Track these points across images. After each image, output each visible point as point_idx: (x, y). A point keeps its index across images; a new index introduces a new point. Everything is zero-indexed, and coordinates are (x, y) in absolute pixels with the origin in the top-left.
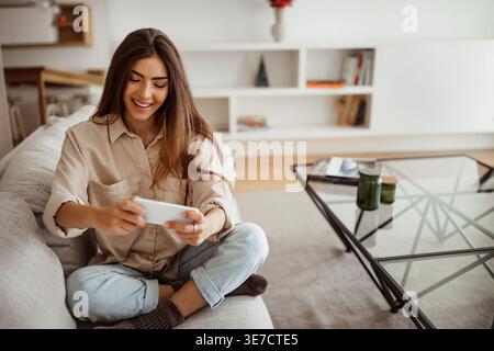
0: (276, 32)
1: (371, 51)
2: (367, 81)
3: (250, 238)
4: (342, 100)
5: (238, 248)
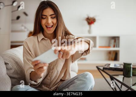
2: (118, 46)
4: (110, 52)
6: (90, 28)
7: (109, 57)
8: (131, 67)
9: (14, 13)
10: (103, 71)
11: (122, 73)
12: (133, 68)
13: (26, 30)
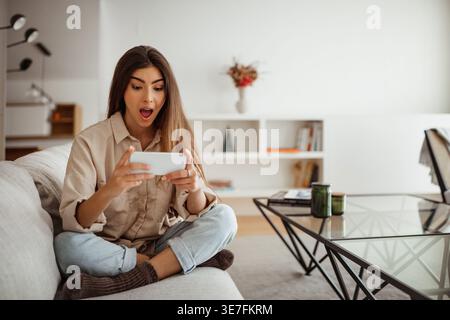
0: (240, 107)
1: (320, 122)
2: (318, 148)
3: (222, 213)
4: (297, 165)
5: (212, 220)
6: (241, 96)
7: (297, 178)
8: (327, 194)
9: (13, 48)
10: (267, 207)
11: (308, 210)
12: (333, 196)
13: (45, 100)
